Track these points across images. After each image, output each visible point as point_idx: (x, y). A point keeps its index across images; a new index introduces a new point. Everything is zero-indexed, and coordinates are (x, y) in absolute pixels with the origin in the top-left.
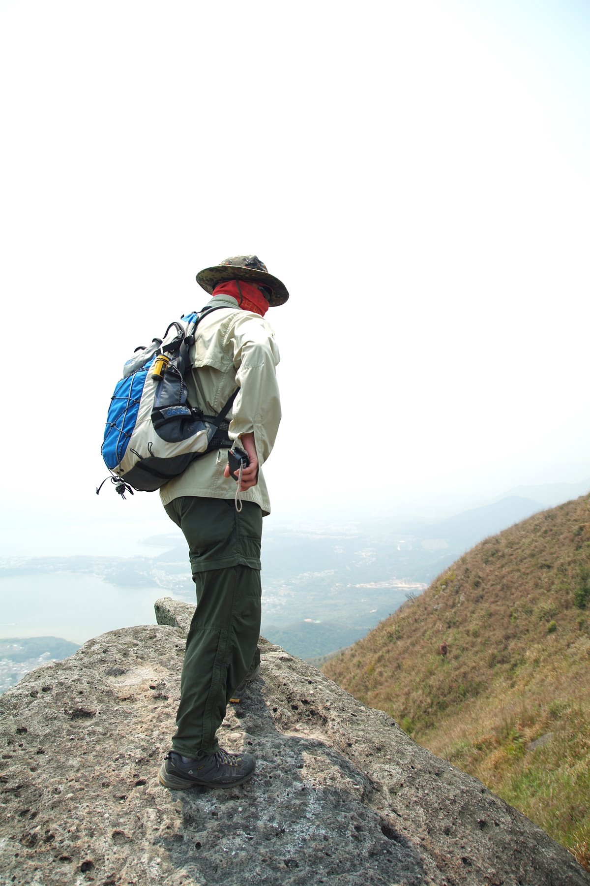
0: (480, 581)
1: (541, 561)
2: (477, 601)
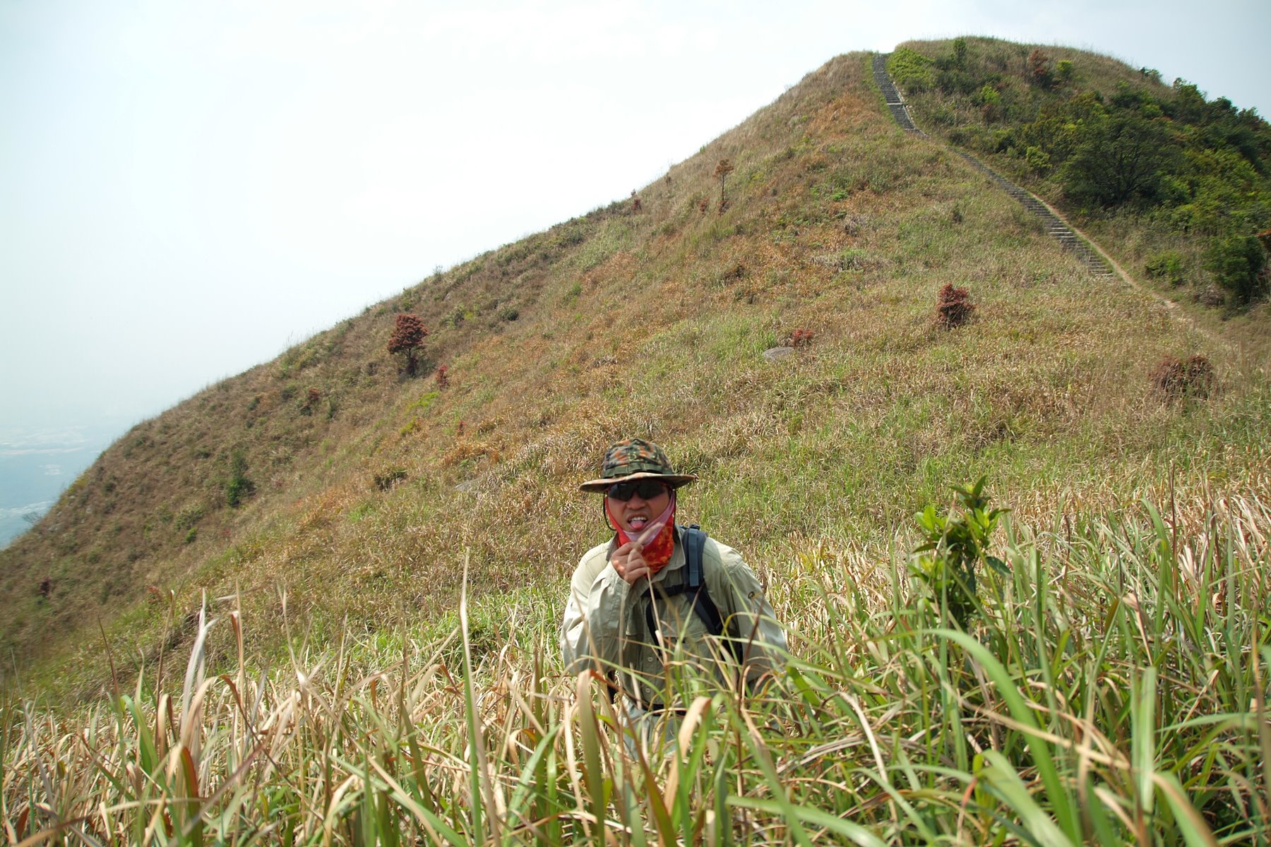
0: (116, 483)
1: (199, 447)
2: (107, 513)
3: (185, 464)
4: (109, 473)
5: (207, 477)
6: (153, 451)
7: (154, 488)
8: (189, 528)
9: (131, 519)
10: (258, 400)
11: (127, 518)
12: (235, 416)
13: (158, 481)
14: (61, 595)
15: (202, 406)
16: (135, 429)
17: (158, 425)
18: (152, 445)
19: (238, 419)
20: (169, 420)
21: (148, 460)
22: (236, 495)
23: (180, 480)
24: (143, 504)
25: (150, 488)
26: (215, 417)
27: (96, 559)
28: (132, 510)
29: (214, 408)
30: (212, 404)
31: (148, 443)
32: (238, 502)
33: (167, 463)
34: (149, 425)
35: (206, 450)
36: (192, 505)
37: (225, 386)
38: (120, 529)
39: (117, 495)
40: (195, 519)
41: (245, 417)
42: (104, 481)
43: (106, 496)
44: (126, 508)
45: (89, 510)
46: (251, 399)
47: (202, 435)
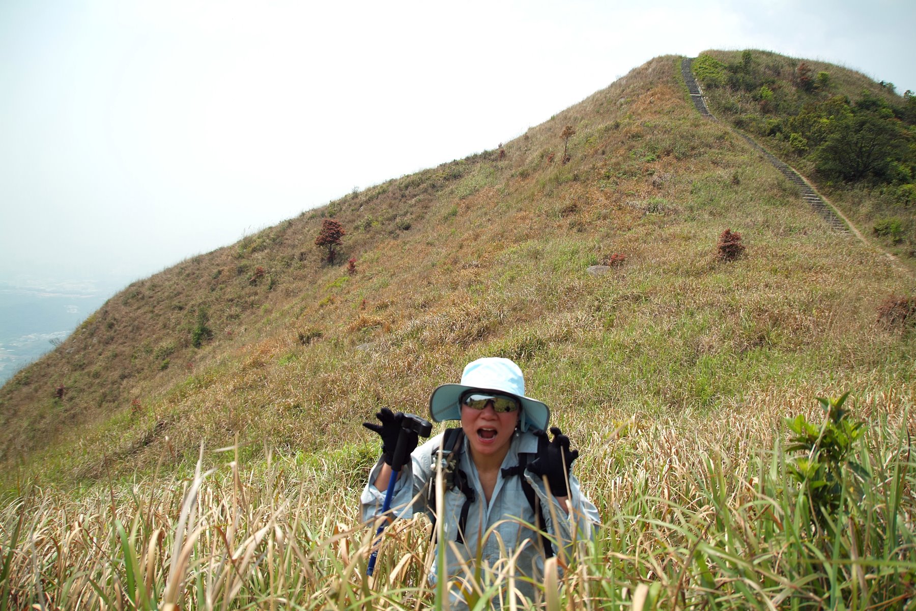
0: (115, 322)
1: (175, 302)
2: (107, 343)
3: (164, 313)
4: (111, 315)
5: (179, 324)
6: (143, 303)
7: (142, 328)
8: (164, 360)
9: (124, 349)
10: (220, 272)
11: (121, 348)
12: (203, 282)
13: (144, 324)
14: (71, 399)
15: (180, 273)
16: (132, 285)
17: (148, 285)
18: (143, 298)
19: (205, 284)
20: (156, 281)
21: (139, 308)
22: (198, 339)
23: (160, 325)
24: (133, 339)
25: (138, 328)
26: (189, 281)
27: (97, 375)
28: (125, 343)
29: (188, 275)
30: (187, 272)
31: (140, 296)
32: (200, 344)
33: (152, 312)
34: (142, 283)
35: (180, 304)
36: (167, 343)
37: (197, 260)
38: (116, 356)
39: (115, 332)
40: (168, 353)
41: (209, 283)
42: (107, 320)
43: (108, 331)
44: (120, 341)
45: (95, 340)
46: (215, 271)
47: (179, 294)
